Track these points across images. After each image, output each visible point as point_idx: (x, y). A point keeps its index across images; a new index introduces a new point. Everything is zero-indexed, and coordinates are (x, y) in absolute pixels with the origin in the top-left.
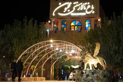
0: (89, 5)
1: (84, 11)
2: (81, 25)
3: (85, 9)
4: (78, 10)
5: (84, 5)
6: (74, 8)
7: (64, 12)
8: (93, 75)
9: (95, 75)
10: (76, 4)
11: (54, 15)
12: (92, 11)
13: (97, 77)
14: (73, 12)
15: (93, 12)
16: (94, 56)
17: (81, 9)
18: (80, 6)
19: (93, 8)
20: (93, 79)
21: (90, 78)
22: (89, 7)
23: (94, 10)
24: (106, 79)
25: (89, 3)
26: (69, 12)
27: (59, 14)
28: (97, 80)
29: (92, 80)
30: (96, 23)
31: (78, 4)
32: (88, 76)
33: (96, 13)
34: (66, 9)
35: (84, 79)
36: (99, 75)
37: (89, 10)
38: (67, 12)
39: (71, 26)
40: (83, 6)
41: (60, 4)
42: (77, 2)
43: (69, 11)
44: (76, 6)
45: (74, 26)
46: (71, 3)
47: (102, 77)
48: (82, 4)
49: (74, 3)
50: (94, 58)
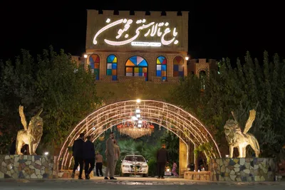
0: (168, 27)
1: (157, 39)
2: (146, 65)
3: (159, 34)
4: (146, 35)
5: (158, 27)
6: (138, 32)
7: (117, 37)
8: (253, 166)
9: (256, 167)
10: (141, 25)
11: (95, 42)
12: (174, 41)
13: (259, 169)
14: (136, 40)
15: (176, 42)
16: (245, 133)
17: (152, 35)
18: (151, 27)
19: (175, 34)
20: (252, 173)
21: (247, 171)
22: (167, 31)
23: (177, 38)
24: (271, 173)
25: (167, 24)
26: (127, 39)
27: (107, 41)
28: (258, 175)
29: (250, 175)
30: (176, 63)
31: (145, 24)
32: (243, 168)
33: (180, 45)
34: (120, 32)
35: (236, 174)
36: (261, 168)
37: (168, 37)
38: (122, 39)
39: (126, 67)
40: (155, 29)
41: (108, 21)
42: (144, 21)
43: (127, 36)
44: (141, 28)
45: (133, 67)
46: (131, 21)
47: (265, 171)
48: (155, 24)
49: (139, 22)
50: (245, 136)
